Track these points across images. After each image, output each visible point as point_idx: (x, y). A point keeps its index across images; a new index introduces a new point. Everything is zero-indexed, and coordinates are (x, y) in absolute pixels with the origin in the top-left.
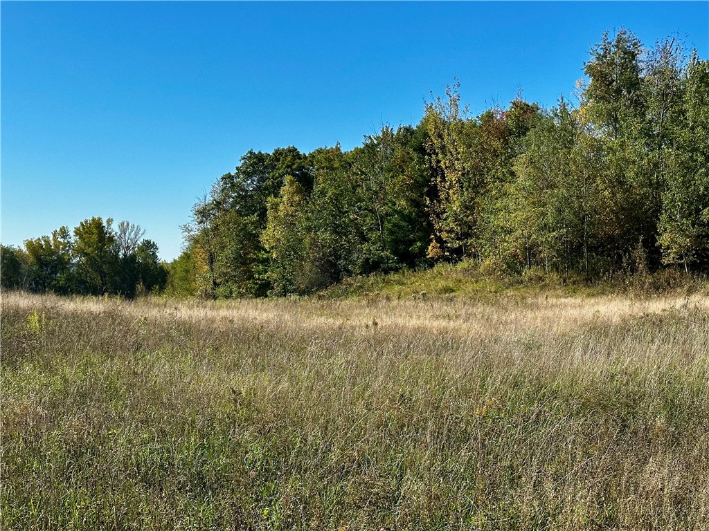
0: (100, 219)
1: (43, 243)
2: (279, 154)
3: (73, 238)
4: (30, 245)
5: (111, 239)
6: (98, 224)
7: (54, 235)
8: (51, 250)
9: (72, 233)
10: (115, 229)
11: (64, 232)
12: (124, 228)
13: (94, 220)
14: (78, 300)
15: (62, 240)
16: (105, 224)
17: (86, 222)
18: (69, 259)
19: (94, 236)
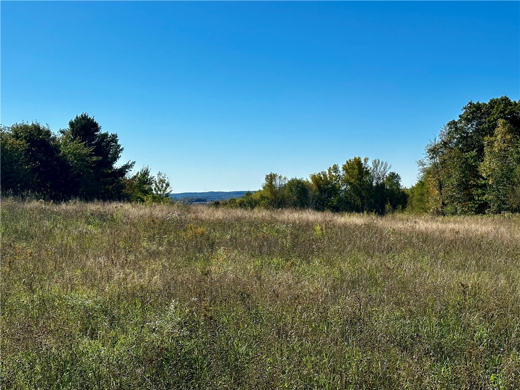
0: (359, 158)
1: (322, 176)
3: (342, 172)
4: (313, 177)
5: (367, 173)
6: (358, 162)
7: (329, 171)
8: (327, 181)
9: (341, 169)
10: (370, 165)
11: (335, 168)
12: (376, 163)
13: (355, 159)
14: (346, 215)
15: (334, 174)
16: (363, 162)
17: (350, 161)
18: (339, 187)
19: (356, 171)
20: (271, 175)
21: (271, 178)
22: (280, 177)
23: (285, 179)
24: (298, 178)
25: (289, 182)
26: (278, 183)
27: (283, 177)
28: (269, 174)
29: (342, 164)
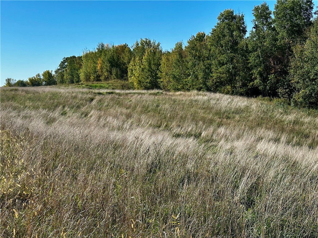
1: (33, 78)
2: (71, 57)
3: (42, 77)
4: (30, 79)
6: (48, 72)
7: (36, 76)
8: (36, 80)
9: (41, 75)
11: (39, 75)
13: (47, 71)
15: (38, 77)
16: (50, 72)
17: (45, 72)
19: (47, 76)
20: (8, 79)
21: (8, 81)
22: (13, 80)
23: (15, 80)
24: (21, 80)
25: (17, 81)
26: (12, 82)
27: (14, 80)
28: (7, 79)
29: (41, 73)
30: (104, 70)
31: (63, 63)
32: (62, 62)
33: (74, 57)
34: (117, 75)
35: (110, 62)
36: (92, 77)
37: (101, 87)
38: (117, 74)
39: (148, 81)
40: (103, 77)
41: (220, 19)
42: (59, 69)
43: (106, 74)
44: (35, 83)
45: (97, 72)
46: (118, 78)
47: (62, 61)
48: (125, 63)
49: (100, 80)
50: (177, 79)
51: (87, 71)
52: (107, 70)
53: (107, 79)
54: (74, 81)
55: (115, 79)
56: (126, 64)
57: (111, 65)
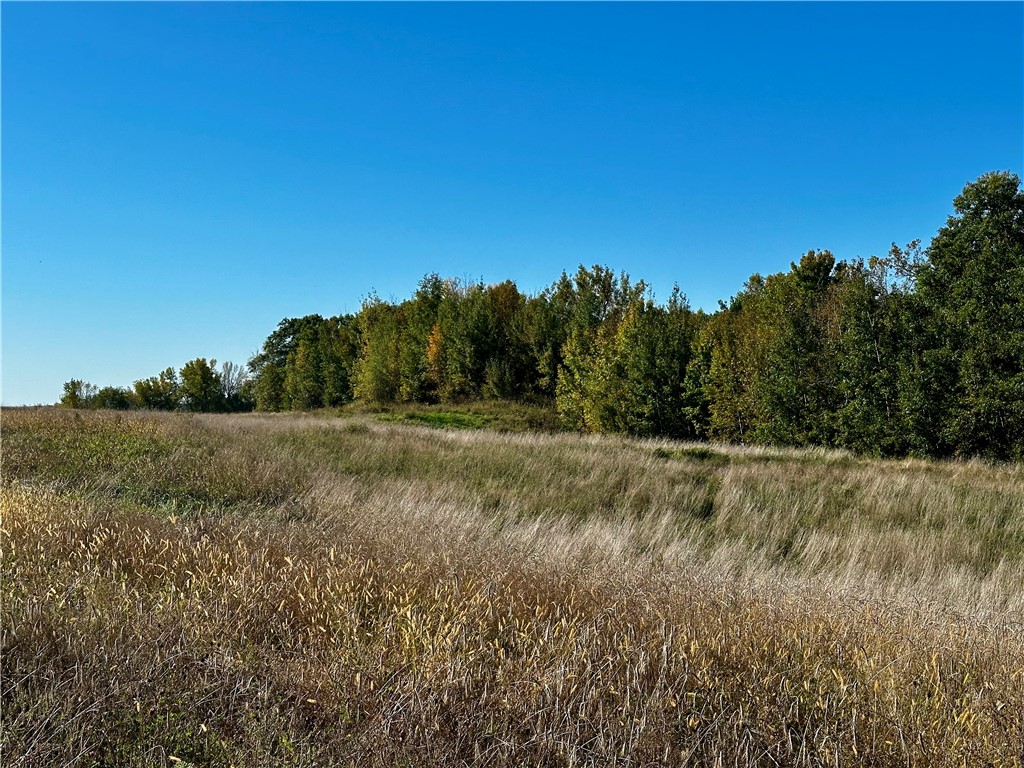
0: (204, 360)
1: (151, 384)
3: (179, 380)
4: (139, 386)
5: (217, 380)
6: (202, 364)
7: (162, 377)
8: (159, 389)
9: (178, 375)
10: (219, 369)
11: (170, 373)
12: (228, 368)
13: (198, 360)
15: (168, 381)
16: (209, 365)
17: (191, 363)
19: (198, 377)
20: (73, 383)
21: (73, 387)
22: (88, 386)
23: (95, 387)
24: (114, 387)
25: (100, 392)
26: (84, 393)
27: (92, 386)
28: (69, 381)
29: (178, 368)
30: (452, 366)
31: (280, 336)
32: (276, 335)
33: (317, 319)
34: (501, 385)
35: (474, 340)
36: (405, 389)
37: (460, 424)
38: (501, 379)
39: (646, 410)
40: (449, 388)
41: (961, 205)
42: (263, 358)
43: (457, 379)
44: (154, 397)
45: (424, 369)
46: (504, 394)
47: (277, 329)
48: (528, 345)
49: (434, 401)
50: (792, 411)
51: (386, 367)
52: (462, 365)
53: (460, 395)
54: (325, 397)
55: (494, 396)
56: (532, 350)
57: (475, 351)
